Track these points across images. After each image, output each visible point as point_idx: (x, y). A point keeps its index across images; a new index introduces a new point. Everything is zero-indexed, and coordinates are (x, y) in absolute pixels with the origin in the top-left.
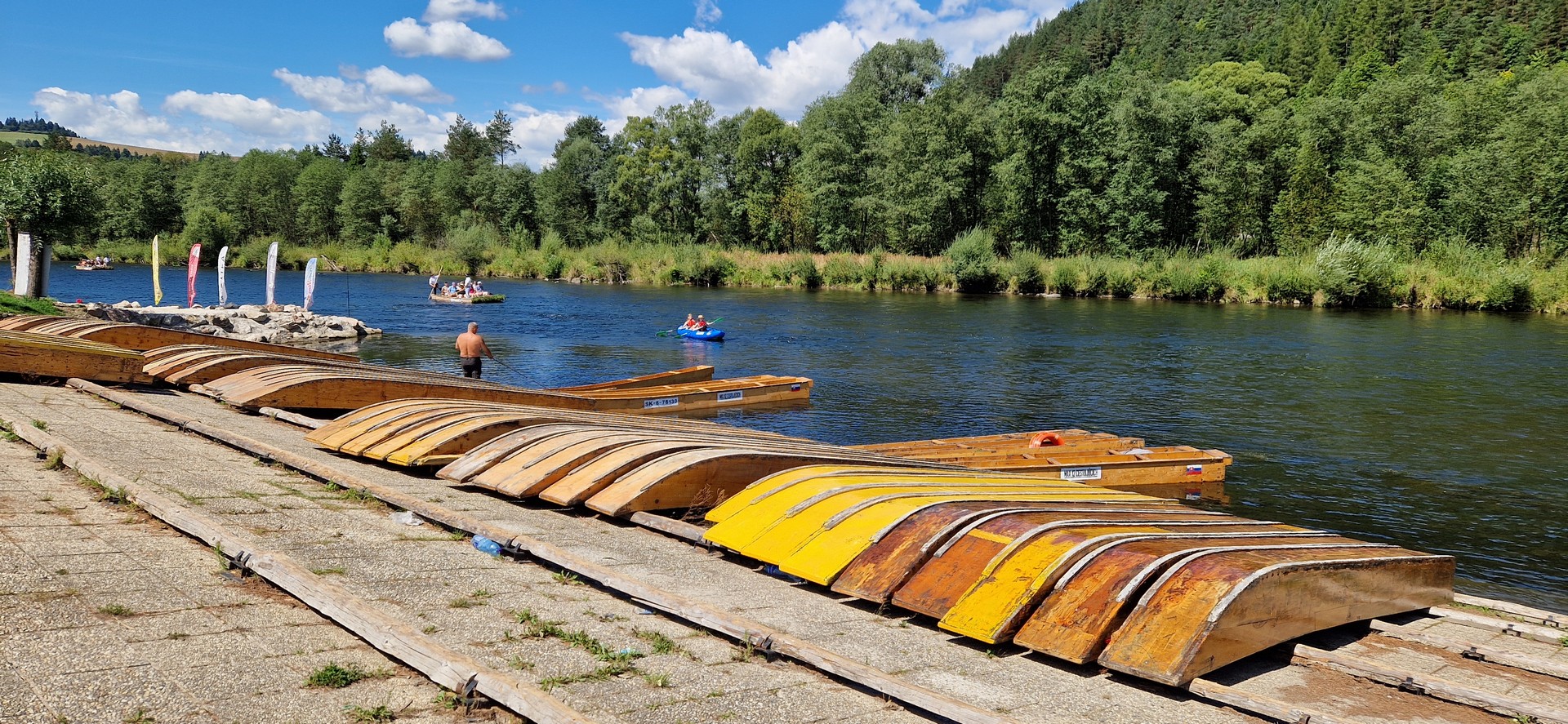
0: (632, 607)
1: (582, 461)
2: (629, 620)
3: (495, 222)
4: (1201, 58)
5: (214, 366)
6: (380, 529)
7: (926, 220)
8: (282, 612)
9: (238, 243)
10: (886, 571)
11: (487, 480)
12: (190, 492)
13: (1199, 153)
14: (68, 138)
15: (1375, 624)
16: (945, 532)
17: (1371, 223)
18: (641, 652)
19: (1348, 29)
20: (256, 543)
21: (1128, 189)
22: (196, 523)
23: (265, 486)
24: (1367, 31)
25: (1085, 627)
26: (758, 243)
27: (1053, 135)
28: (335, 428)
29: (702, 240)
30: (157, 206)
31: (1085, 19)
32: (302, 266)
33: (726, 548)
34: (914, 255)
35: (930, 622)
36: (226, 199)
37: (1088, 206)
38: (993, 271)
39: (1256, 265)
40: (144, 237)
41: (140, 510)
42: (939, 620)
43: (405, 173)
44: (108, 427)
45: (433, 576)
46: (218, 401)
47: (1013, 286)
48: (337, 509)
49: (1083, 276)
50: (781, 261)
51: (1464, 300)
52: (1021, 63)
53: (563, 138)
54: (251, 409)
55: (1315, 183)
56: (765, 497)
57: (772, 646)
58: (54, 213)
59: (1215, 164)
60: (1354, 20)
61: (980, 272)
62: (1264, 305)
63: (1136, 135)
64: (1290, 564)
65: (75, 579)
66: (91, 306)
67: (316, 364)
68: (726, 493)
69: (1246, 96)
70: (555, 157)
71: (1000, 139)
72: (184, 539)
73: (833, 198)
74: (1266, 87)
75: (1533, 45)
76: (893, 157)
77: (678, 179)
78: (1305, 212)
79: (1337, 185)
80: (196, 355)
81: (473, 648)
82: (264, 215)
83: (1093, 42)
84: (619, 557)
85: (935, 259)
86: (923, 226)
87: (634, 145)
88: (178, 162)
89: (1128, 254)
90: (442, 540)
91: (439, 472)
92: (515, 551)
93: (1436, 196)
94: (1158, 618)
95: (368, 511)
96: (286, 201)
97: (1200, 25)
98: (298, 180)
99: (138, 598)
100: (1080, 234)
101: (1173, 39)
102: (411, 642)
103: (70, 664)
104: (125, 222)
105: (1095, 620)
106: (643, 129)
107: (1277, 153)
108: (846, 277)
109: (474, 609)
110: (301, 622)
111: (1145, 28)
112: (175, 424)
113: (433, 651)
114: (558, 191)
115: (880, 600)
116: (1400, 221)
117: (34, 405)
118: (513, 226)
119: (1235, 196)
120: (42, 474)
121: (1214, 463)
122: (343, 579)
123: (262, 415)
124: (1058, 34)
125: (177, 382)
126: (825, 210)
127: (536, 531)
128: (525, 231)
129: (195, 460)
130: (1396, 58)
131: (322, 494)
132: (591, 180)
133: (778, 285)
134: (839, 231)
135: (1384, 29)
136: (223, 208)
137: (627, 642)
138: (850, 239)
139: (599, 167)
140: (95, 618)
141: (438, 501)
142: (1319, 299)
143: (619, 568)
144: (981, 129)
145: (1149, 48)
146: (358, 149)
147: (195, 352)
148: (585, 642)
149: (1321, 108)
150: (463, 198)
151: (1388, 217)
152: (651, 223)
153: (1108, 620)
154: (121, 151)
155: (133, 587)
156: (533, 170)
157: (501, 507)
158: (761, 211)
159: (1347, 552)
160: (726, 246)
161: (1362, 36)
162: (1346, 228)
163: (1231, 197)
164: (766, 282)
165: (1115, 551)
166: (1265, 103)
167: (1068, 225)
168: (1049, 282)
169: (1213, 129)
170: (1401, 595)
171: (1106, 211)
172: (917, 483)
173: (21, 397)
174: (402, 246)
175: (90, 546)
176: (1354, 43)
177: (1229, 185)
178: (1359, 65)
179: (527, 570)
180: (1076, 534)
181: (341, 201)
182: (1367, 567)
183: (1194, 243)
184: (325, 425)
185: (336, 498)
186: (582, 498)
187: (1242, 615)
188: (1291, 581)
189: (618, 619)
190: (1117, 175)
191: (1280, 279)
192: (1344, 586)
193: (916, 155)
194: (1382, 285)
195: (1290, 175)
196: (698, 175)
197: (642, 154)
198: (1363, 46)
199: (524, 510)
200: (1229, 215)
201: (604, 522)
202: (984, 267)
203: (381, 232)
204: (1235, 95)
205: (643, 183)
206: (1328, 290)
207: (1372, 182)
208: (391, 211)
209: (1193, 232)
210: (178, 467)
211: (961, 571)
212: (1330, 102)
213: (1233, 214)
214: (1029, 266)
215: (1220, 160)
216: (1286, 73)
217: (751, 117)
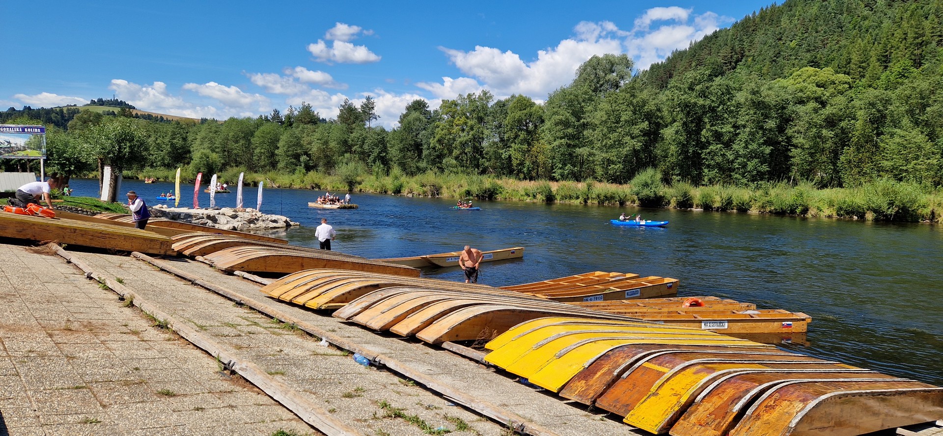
0: (443, 401)
1: (415, 310)
2: (442, 409)
3: (364, 160)
4: (794, 64)
5: (209, 246)
6: (302, 348)
7: (620, 162)
8: (252, 397)
9: (221, 171)
10: (592, 385)
11: (360, 319)
12: (200, 323)
13: (792, 123)
14: (131, 110)
15: (900, 431)
16: (628, 364)
17: (905, 168)
18: (449, 429)
19: (889, 46)
20: (236, 354)
21: (747, 145)
22: (205, 342)
23: (239, 319)
24: (901, 48)
25: (713, 427)
26: (518, 175)
27: (700, 112)
28: (276, 285)
29: (484, 172)
30: (178, 149)
31: (720, 40)
32: (256, 184)
33: (497, 366)
34: (612, 183)
35: (619, 419)
36: (215, 145)
37: (721, 155)
38: (661, 194)
39: (828, 193)
40: (170, 166)
41: (175, 333)
42: (624, 418)
43: (315, 131)
44: (154, 281)
45: (333, 378)
46: (211, 266)
47: (673, 204)
48: (279, 334)
49: (718, 198)
50: (530, 185)
52: (680, 66)
53: (404, 112)
54: (229, 272)
55: (867, 143)
56: (520, 336)
57: (525, 429)
58: (125, 154)
59: (802, 130)
60: (893, 41)
61: (652, 195)
62: (834, 219)
63: (752, 112)
64: (842, 393)
65: (143, 372)
67: (265, 246)
68: (497, 332)
69: (823, 89)
70: (400, 123)
71: (665, 113)
72: (198, 352)
73: (563, 148)
74: (835, 84)
76: (600, 124)
77: (471, 136)
78: (861, 161)
79: (882, 145)
80: (200, 239)
81: (356, 422)
82: (236, 154)
83: (726, 54)
84: (435, 369)
85: (625, 186)
86: (618, 166)
87: (445, 116)
88: (191, 124)
89: (746, 184)
90: (336, 355)
91: (334, 314)
92: (377, 364)
94: (758, 423)
95: (295, 336)
96: (248, 148)
97: (793, 44)
98: (256, 134)
99: (177, 385)
100: (716, 172)
101: (776, 53)
102: (323, 418)
103: (144, 423)
104: (160, 158)
105: (720, 423)
106: (450, 106)
107: (843, 124)
108: (570, 196)
109: (355, 399)
110: (263, 403)
111: (758, 46)
112: (190, 281)
113: (335, 425)
114: (401, 143)
115: (588, 403)
116: (923, 167)
117: (114, 267)
118: (374, 163)
119: (815, 151)
120: (122, 309)
121: (800, 321)
122: (284, 378)
123: (235, 275)
124: (703, 50)
125: (189, 255)
126: (558, 155)
127: (388, 351)
128: (382, 166)
129: (201, 302)
130: (920, 64)
131: (271, 325)
132: (420, 136)
133: (528, 200)
134: (566, 168)
135: (912, 46)
136: (213, 151)
137: (441, 423)
138: (573, 173)
139: (425, 129)
140: (155, 397)
141: (334, 331)
142: (870, 216)
143: (435, 376)
144: (654, 108)
145: (760, 58)
146: (289, 117)
147: (199, 238)
148: (417, 422)
149: (871, 96)
150: (346, 147)
151: (915, 165)
152: (454, 162)
153: (727, 423)
154: (159, 117)
155: (174, 379)
156: (387, 130)
157: (368, 336)
158: (519, 156)
159: (882, 385)
160: (498, 176)
161: (898, 51)
162: (888, 171)
163: (813, 151)
164: (522, 198)
165: (732, 380)
166: (834, 93)
167: (708, 166)
168: (696, 201)
169: (800, 109)
170: (917, 412)
171: (732, 158)
172: (612, 331)
173: (107, 263)
174: (312, 173)
175: (150, 354)
176: (893, 55)
177: (811, 144)
178: (896, 68)
179: (384, 374)
180: (709, 368)
181: (278, 147)
182: (894, 395)
183: (789, 179)
184: (270, 283)
185: (278, 328)
186: (414, 332)
187: (811, 423)
188: (843, 403)
189: (436, 408)
190: (740, 136)
191: (844, 203)
192: (880, 406)
193: (614, 123)
194: (911, 207)
195: (851, 138)
196: (483, 134)
197: (450, 121)
198: (898, 57)
199: (381, 338)
200: (811, 162)
201: (426, 347)
202: (654, 191)
203: (300, 165)
204: (815, 88)
205: (450, 139)
206: (875, 211)
207: (905, 143)
208: (306, 153)
209: (788, 172)
210: (192, 307)
211: (638, 388)
212: (877, 93)
213: (814, 161)
214: (683, 191)
215: (805, 128)
216: (848, 74)
217: (515, 100)
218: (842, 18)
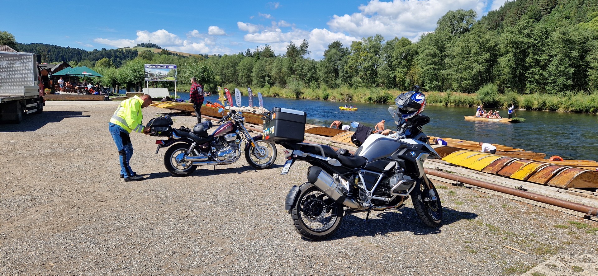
3: (303, 79)
7: (470, 80)
10: (495, 168)
13: (590, 53)
16: (509, 161)
21: (557, 68)
25: (544, 178)
26: (400, 87)
27: (525, 47)
29: (377, 86)
34: (464, 93)
37: (539, 74)
38: (498, 99)
42: (509, 177)
43: (273, 62)
47: (505, 105)
49: (536, 102)
53: (327, 49)
61: (492, 100)
63: (562, 46)
68: (446, 154)
70: (324, 56)
71: (502, 48)
73: (431, 71)
76: (457, 55)
77: (370, 64)
82: (228, 76)
83: (543, 3)
85: (473, 95)
86: (469, 82)
87: (354, 51)
89: (556, 93)
94: (562, 177)
98: (239, 65)
100: (535, 86)
105: (547, 177)
106: (357, 45)
108: (436, 101)
114: (325, 68)
115: (495, 173)
118: (310, 81)
126: (427, 75)
128: (315, 83)
132: (337, 64)
134: (433, 83)
138: (437, 86)
139: (341, 60)
144: (493, 44)
145: (569, 5)
146: (257, 53)
150: (292, 71)
152: (359, 80)
153: (550, 177)
154: (175, 54)
156: (316, 61)
158: (401, 76)
160: (389, 88)
165: (552, 166)
167: (530, 82)
168: (521, 104)
169: (596, 43)
171: (546, 77)
174: (273, 87)
181: (253, 72)
183: (586, 90)
187: (581, 177)
190: (552, 62)
193: (467, 54)
196: (378, 62)
197: (357, 55)
202: (493, 98)
203: (266, 83)
205: (357, 65)
208: (268, 76)
209: (586, 85)
211: (514, 168)
214: (512, 98)
217: (398, 40)
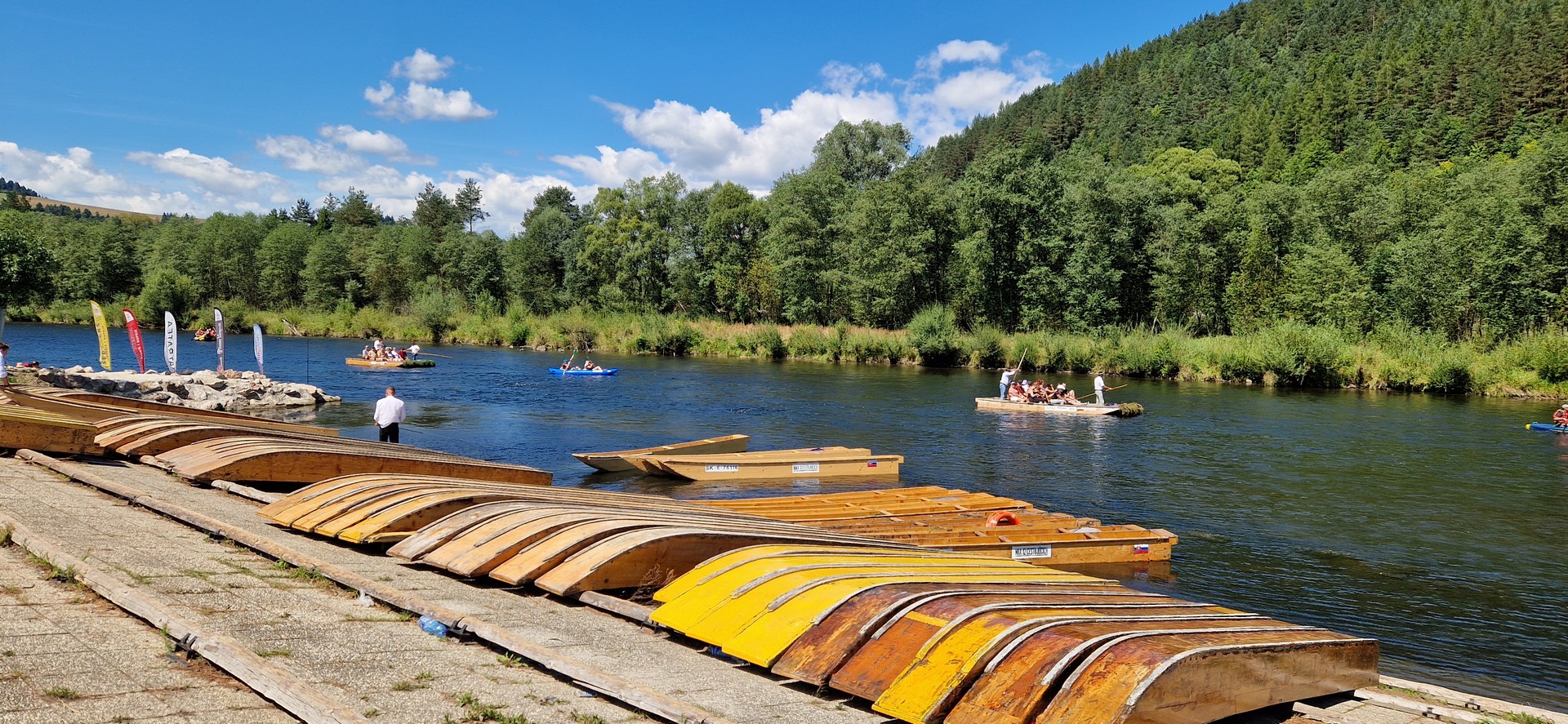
0: (574, 689)
1: (534, 539)
2: (569, 703)
3: (462, 289)
4: (1157, 143)
5: (167, 437)
6: (327, 609)
7: (890, 294)
8: (226, 695)
9: (197, 307)
10: (825, 653)
11: (437, 558)
12: (138, 570)
13: (1153, 235)
14: (27, 198)
15: (1297, 707)
16: (883, 615)
17: (1319, 305)
19: (1297, 118)
20: (203, 624)
21: (1085, 268)
22: (144, 604)
23: (214, 564)
24: (1314, 121)
25: (1011, 710)
26: (725, 313)
27: (1014, 214)
28: (287, 503)
29: (668, 310)
30: (116, 268)
31: (1046, 102)
33: (672, 629)
34: (878, 328)
35: (864, 704)
36: (188, 262)
37: (1048, 283)
38: (956, 345)
39: (1209, 344)
40: (102, 299)
41: (88, 589)
42: (873, 702)
43: (372, 238)
44: (56, 501)
45: (378, 658)
46: (169, 473)
47: (974, 361)
48: (286, 588)
49: (1042, 352)
50: (747, 331)
51: (1408, 382)
52: (985, 142)
53: (533, 207)
54: (203, 482)
55: (1265, 266)
56: (712, 578)
58: (10, 277)
59: (1169, 246)
60: (1301, 110)
61: (942, 347)
62: (1217, 383)
63: (1092, 216)
64: (1208, 649)
65: (21, 660)
66: (44, 372)
67: (273, 436)
68: (675, 573)
69: (1200, 182)
70: (524, 225)
71: (962, 217)
72: (130, 621)
73: (799, 272)
74: (1218, 174)
75: (1471, 137)
76: (858, 233)
77: (647, 249)
78: (1256, 294)
79: (1286, 269)
80: (152, 425)
82: (227, 278)
83: (1054, 125)
84: (565, 638)
85: (898, 333)
86: (887, 300)
87: (603, 215)
88: (142, 223)
89: (1085, 330)
90: (389, 621)
91: (390, 550)
92: (461, 632)
93: (1380, 281)
94: (1081, 701)
95: (316, 591)
96: (250, 266)
97: (1155, 111)
98: (264, 243)
99: (83, 680)
100: (1041, 311)
101: (1130, 124)
104: (82, 284)
105: (1021, 703)
106: (613, 199)
107: (1229, 236)
108: (811, 349)
109: (416, 693)
110: (244, 705)
111: (1103, 112)
112: (125, 498)
114: (526, 259)
115: (818, 682)
116: (1347, 303)
118: (479, 293)
119: (1188, 278)
121: (1160, 543)
122: (288, 661)
123: (214, 488)
124: (1019, 117)
125: (128, 454)
126: (791, 282)
127: (484, 611)
128: (492, 298)
129: (143, 538)
130: (1342, 146)
131: (272, 572)
132: (560, 248)
133: (743, 355)
134: (805, 303)
135: (1330, 119)
136: (183, 271)
138: (815, 311)
139: (568, 236)
140: (41, 701)
141: (388, 580)
142: (1270, 379)
143: (564, 650)
144: (943, 208)
145: (1107, 132)
146: (325, 214)
147: (146, 423)
149: (1271, 194)
150: (429, 264)
151: (1335, 299)
152: (619, 292)
153: (1033, 703)
154: (82, 211)
155: (79, 669)
156: (501, 237)
157: (451, 586)
158: (728, 282)
159: (1271, 636)
160: (693, 316)
161: (1309, 125)
162: (1296, 309)
163: (1185, 278)
164: (732, 353)
165: (1044, 635)
166: (1217, 188)
167: (1029, 301)
168: (1009, 357)
169: (1167, 212)
170: (1324, 677)
171: (1064, 289)
172: (863, 564)
174: (367, 312)
175: (37, 627)
176: (1302, 132)
177: (1183, 266)
178: (1306, 151)
179: (472, 651)
180: (1008, 617)
181: (305, 266)
182: (1288, 651)
183: (1149, 321)
184: (277, 500)
185: (286, 577)
186: (531, 577)
187: (1160, 699)
188: (1209, 665)
189: (559, 702)
190: (1075, 254)
191: (1233, 358)
192: (1266, 668)
193: (881, 231)
194: (1329, 366)
195: (1242, 258)
196: (667, 245)
197: (611, 224)
198: (1310, 135)
199: (474, 589)
200: (1183, 295)
201: (553, 602)
202: (945, 341)
203: (345, 297)
204: (1190, 181)
205: (611, 253)
206: (1278, 371)
207: (1319, 266)
208: (356, 276)
209: (1150, 310)
210: (126, 544)
211: (897, 654)
212: (1278, 188)
213: (1187, 295)
214: (990, 341)
215: (1174, 242)
216: (1238, 159)
217: (719, 191)
218: (1227, 72)
